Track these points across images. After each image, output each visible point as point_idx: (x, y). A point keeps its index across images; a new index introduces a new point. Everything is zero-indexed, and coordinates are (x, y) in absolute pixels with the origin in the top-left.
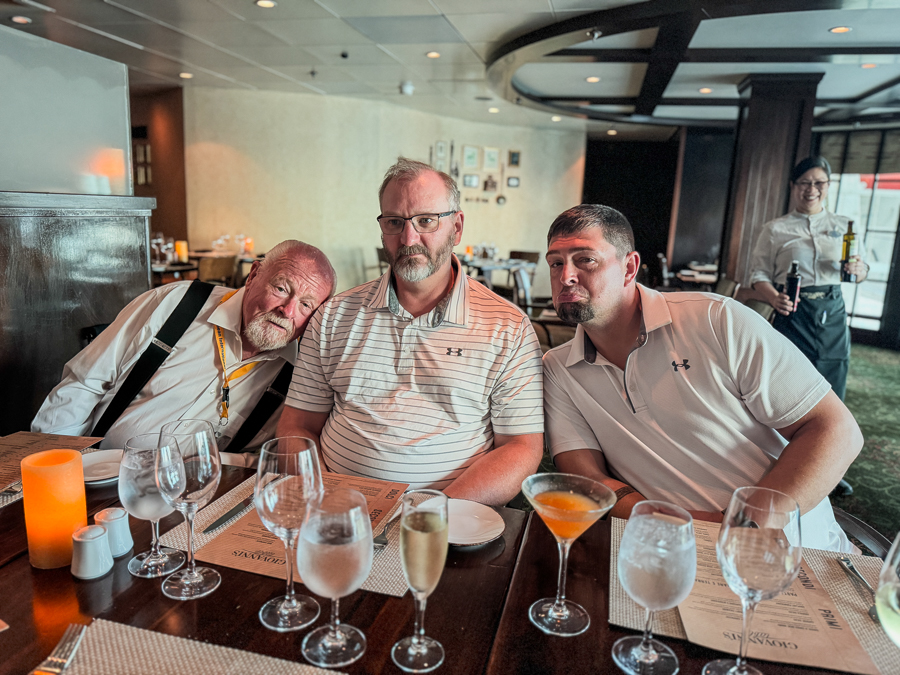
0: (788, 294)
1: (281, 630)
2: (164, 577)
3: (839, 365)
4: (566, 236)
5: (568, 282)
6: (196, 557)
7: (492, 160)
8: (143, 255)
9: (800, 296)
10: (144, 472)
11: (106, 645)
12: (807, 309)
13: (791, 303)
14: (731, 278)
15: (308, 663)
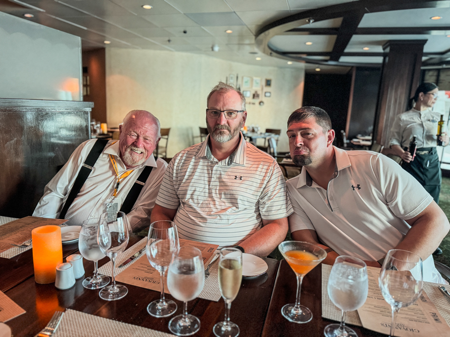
0: (410, 152)
1: (158, 316)
2: (100, 289)
3: (435, 188)
4: (297, 122)
5: (298, 145)
6: (116, 280)
7: (257, 83)
8: (87, 130)
9: (416, 154)
10: (91, 237)
11: (73, 322)
12: (419, 160)
13: (411, 157)
14: (379, 143)
15: (172, 334)
